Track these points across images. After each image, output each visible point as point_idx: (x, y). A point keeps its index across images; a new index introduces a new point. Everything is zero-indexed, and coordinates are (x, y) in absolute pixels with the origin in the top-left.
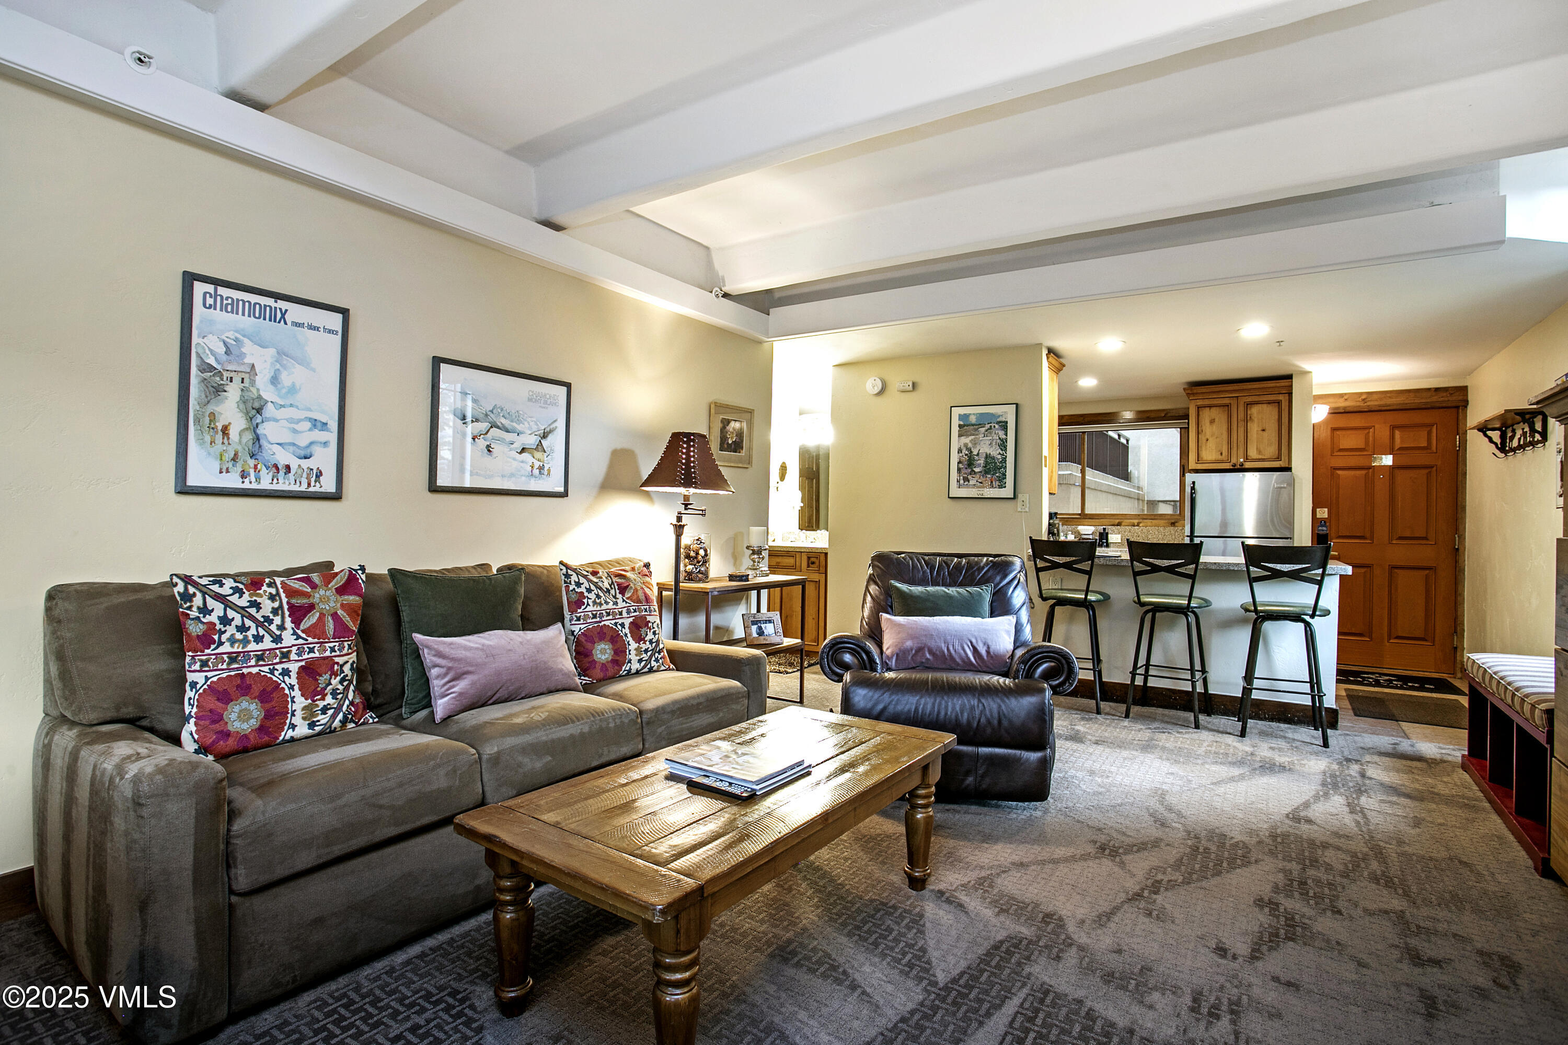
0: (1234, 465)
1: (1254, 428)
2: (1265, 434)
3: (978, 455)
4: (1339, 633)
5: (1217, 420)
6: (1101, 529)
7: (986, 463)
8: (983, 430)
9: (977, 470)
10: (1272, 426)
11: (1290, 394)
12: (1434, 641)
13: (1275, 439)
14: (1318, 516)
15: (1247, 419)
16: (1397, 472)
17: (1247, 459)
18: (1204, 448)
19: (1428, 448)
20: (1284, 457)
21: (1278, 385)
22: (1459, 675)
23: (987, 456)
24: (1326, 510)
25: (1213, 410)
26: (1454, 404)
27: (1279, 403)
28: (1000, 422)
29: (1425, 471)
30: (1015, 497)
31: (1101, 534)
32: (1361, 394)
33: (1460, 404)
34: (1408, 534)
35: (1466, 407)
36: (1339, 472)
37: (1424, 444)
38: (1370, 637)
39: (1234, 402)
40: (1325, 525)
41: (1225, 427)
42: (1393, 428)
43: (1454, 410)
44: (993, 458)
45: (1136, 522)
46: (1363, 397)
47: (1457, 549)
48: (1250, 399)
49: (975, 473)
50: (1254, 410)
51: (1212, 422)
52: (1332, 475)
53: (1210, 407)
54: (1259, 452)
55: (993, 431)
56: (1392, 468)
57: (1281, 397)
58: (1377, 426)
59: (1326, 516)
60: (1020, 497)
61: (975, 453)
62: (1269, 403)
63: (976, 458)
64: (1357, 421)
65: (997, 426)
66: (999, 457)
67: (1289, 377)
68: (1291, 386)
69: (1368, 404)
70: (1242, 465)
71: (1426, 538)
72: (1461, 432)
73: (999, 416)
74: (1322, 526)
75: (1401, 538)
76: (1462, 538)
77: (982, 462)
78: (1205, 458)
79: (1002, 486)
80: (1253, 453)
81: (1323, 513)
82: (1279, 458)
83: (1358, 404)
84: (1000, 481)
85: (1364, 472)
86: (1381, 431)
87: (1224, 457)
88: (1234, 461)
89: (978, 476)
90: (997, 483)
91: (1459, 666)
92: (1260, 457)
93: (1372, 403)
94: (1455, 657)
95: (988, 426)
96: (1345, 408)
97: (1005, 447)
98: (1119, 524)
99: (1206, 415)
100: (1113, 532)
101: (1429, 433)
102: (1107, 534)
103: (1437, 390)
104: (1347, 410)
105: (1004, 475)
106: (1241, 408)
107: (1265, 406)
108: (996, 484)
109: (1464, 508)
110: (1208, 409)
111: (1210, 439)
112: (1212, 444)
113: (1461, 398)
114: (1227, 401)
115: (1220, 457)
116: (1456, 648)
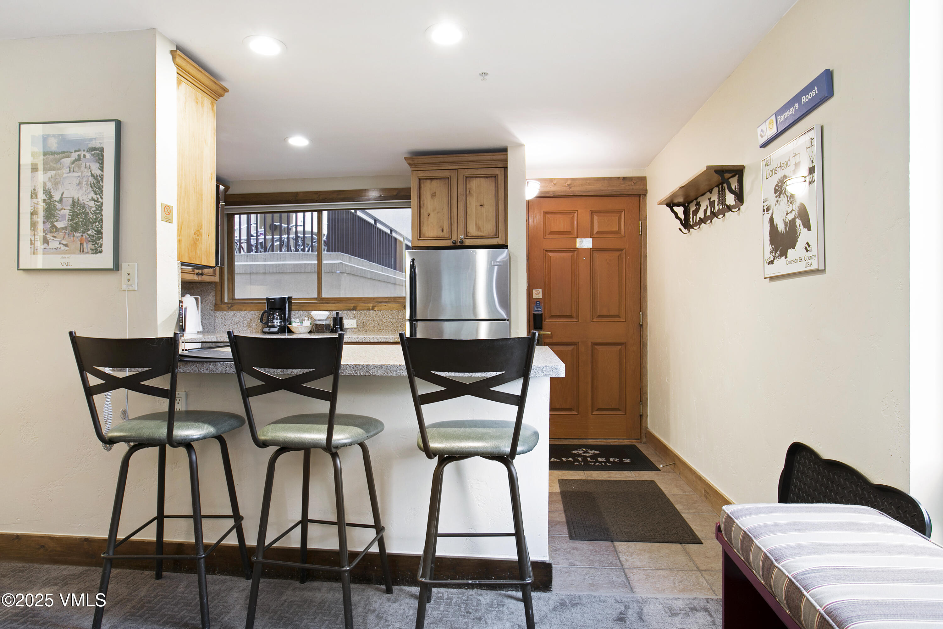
0: (455, 242)
1: (473, 203)
2: (484, 210)
3: (61, 201)
4: (552, 409)
5: (438, 194)
6: (334, 313)
7: (74, 215)
8: (67, 161)
9: (60, 225)
10: (489, 201)
11: (506, 168)
12: (625, 411)
13: (492, 214)
14: (535, 296)
15: (467, 194)
16: (596, 254)
17: (467, 236)
18: (425, 224)
19: (618, 232)
20: (501, 234)
21: (494, 158)
22: (644, 440)
23: (75, 203)
24: (540, 290)
25: (434, 182)
26: (636, 193)
27: (495, 177)
28: (93, 149)
29: (618, 254)
30: (117, 267)
31: (335, 320)
32: (567, 179)
33: (641, 193)
34: (605, 313)
35: (645, 195)
36: (551, 254)
37: (615, 229)
38: (578, 411)
39: (453, 174)
40: (539, 306)
41: (445, 200)
42: (593, 213)
43: (638, 198)
44: (83, 206)
45: (371, 305)
46: (569, 182)
47: (642, 325)
48: (469, 172)
49: (57, 230)
50: (474, 184)
51: (434, 195)
52: (545, 256)
53: (432, 179)
54: (478, 228)
55: (83, 162)
56: (592, 251)
57: (497, 171)
58: (579, 211)
59: (540, 296)
60: (124, 266)
61: (57, 197)
62: (487, 177)
63: (58, 206)
64: (564, 205)
65: (88, 156)
66: (92, 204)
67: (504, 150)
68: (506, 160)
69: (573, 189)
70: (462, 242)
71: (618, 316)
72: (642, 218)
73: (91, 140)
74: (537, 306)
75: (600, 316)
76: (645, 315)
77: (66, 212)
78: (427, 235)
79: (97, 250)
80: (472, 230)
81: (538, 294)
82: (496, 236)
83: (565, 189)
84: (95, 242)
85: (570, 254)
86: (583, 216)
87: (445, 234)
88: (454, 237)
89: (61, 234)
90: (90, 246)
91: (644, 431)
92: (479, 234)
93: (577, 190)
94: (641, 424)
95: (75, 156)
96: (554, 192)
97: (101, 188)
98: (354, 309)
99: (428, 187)
100: (349, 317)
101: (619, 219)
102: (341, 319)
103: (624, 178)
104: (557, 194)
105: (99, 232)
106: (461, 181)
107: (482, 180)
108: (88, 246)
109: (646, 287)
110: (429, 181)
111: (432, 215)
112: (433, 219)
113: (642, 187)
114: (446, 174)
115: (440, 234)
116: (642, 415)
